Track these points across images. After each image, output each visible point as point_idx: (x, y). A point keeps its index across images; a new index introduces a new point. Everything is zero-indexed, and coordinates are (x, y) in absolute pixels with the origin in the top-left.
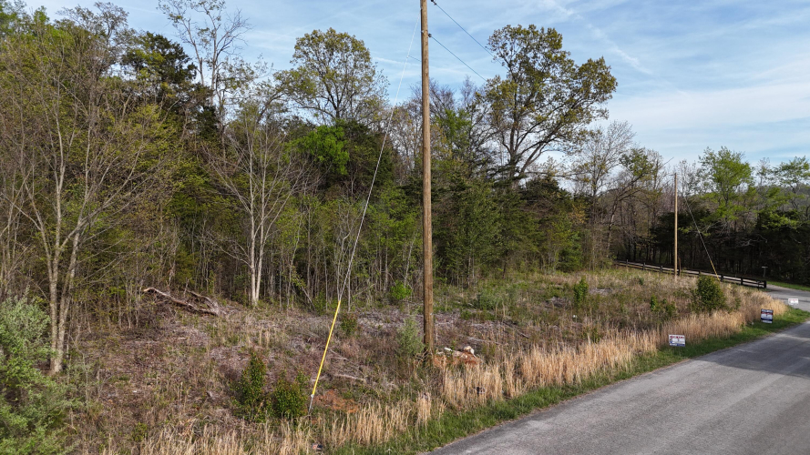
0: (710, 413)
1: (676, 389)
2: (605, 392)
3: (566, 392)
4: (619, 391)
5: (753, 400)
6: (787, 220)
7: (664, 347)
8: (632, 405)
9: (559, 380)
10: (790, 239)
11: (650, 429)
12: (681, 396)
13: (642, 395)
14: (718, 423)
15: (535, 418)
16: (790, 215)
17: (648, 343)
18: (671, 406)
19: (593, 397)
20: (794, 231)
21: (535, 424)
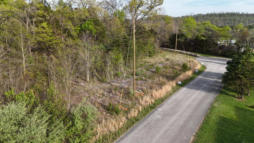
0: (187, 104)
1: (181, 97)
2: (169, 99)
3: (162, 101)
4: (171, 99)
5: (194, 99)
6: (203, 38)
7: (177, 84)
8: (174, 102)
9: (160, 97)
10: (203, 43)
11: (178, 108)
12: (182, 99)
13: (175, 100)
14: (189, 106)
15: (159, 108)
16: (204, 36)
17: (174, 84)
18: (181, 102)
19: (167, 101)
20: (204, 41)
21: (159, 109)
